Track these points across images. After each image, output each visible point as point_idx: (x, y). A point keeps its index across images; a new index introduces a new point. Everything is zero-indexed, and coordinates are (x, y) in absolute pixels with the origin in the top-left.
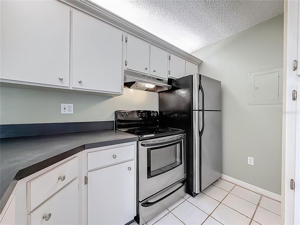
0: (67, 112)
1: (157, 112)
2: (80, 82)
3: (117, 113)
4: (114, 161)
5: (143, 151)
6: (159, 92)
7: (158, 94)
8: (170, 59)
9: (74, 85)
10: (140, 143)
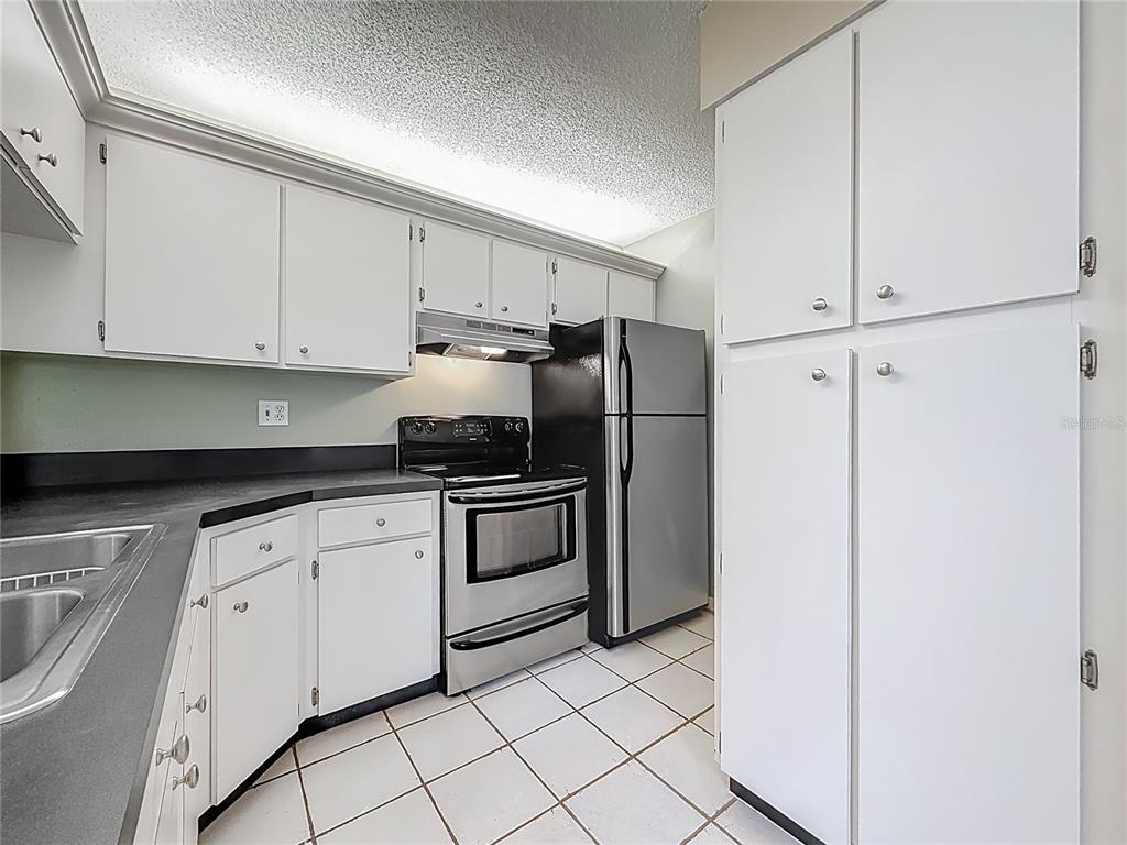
0: (273, 422)
1: (524, 420)
2: (304, 351)
3: (404, 423)
4: (377, 533)
5: (457, 514)
6: (532, 364)
7: (530, 367)
8: (554, 272)
9: (291, 359)
10: (448, 494)
